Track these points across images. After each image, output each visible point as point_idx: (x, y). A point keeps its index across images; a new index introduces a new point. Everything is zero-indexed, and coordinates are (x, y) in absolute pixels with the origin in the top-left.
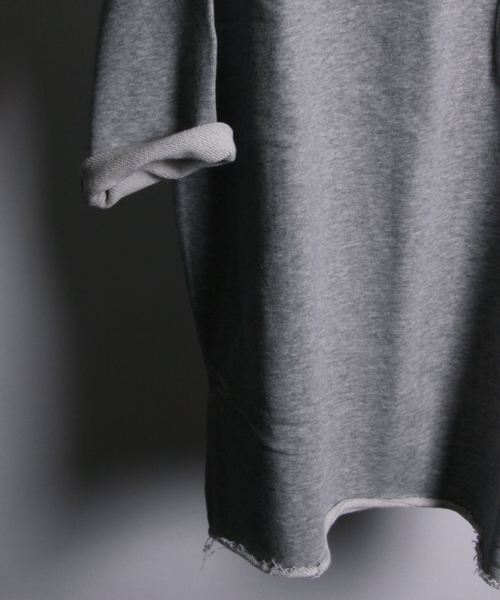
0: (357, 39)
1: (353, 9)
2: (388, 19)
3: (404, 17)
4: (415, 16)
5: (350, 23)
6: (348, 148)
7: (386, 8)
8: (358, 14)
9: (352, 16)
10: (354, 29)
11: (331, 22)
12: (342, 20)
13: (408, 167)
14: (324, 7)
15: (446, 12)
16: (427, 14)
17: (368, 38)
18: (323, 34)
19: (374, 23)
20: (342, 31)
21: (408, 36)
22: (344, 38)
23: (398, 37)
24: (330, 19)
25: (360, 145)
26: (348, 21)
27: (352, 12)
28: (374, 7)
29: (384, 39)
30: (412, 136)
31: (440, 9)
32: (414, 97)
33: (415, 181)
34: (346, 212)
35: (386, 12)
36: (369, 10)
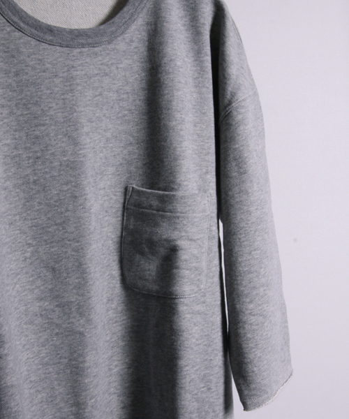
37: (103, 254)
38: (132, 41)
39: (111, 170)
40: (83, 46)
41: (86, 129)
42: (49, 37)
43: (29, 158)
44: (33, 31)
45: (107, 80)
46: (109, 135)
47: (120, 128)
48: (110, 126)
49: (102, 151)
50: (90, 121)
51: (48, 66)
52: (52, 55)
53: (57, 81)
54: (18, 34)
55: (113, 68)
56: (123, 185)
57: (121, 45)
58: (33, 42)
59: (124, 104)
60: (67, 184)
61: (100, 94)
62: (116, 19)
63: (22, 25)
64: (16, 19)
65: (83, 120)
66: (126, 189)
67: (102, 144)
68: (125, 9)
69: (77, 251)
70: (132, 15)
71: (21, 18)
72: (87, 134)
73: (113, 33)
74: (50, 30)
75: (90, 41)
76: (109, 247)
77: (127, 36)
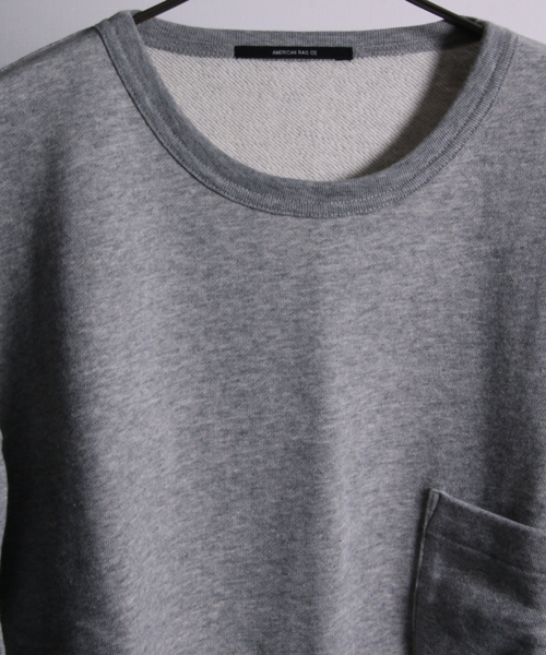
0: (223, 646)
1: (216, 606)
2: (265, 620)
3: (286, 619)
4: (301, 619)
5: (213, 625)
7: (262, 605)
8: (223, 612)
9: (214, 615)
10: (218, 633)
11: (187, 627)
12: (202, 623)
14: (176, 609)
15: (343, 612)
16: (317, 618)
17: (239, 644)
18: (176, 647)
19: (245, 624)
20: (201, 637)
21: (292, 645)
22: (205, 646)
23: (279, 645)
24: (186, 623)
26: (209, 623)
27: (214, 610)
28: (245, 602)
29: (261, 647)
31: (335, 611)
35: (261, 610)
36: (238, 606)
37: (367, 619)
38: (447, 196)
39: (394, 454)
40: (340, 213)
41: (338, 381)
42: (271, 200)
43: (227, 432)
44: (241, 190)
45: (388, 280)
46: (390, 385)
47: (416, 372)
48: (394, 369)
49: (372, 420)
50: (350, 363)
51: (268, 256)
52: (283, 232)
53: (285, 285)
54: (211, 198)
55: (405, 253)
56: (419, 485)
57: (423, 206)
58: (241, 212)
59: (429, 324)
60: (295, 487)
61: (374, 307)
62: (416, 156)
63: (219, 180)
64: (208, 171)
65: (335, 363)
67: (373, 406)
68: (436, 134)
69: (308, 621)
70: (450, 145)
71: (218, 168)
72: (342, 390)
73: (405, 183)
74: (273, 186)
75: (356, 202)
76: (384, 604)
77: (438, 187)
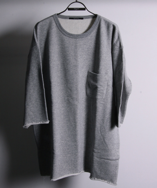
4: (75, 85)
6: (66, 108)
13: (76, 110)
25: (68, 107)
30: (77, 105)
32: (76, 99)
33: (78, 113)
34: (66, 119)
38: (92, 36)
39: (85, 67)
40: (79, 38)
41: (79, 57)
42: (71, 36)
44: (68, 35)
45: (85, 46)
46: (85, 59)
47: (88, 57)
48: (85, 57)
49: (83, 63)
50: (80, 55)
51: (71, 43)
52: (72, 40)
53: (73, 46)
54: (64, 36)
55: (87, 43)
56: (88, 71)
57: (89, 37)
58: (68, 38)
59: (89, 51)
60: (74, 70)
61: (83, 49)
62: (88, 31)
63: (66, 34)
64: (64, 33)
65: (79, 55)
66: (88, 72)
67: (83, 61)
68: (90, 29)
69: (76, 86)
70: (92, 30)
71: (65, 33)
72: (79, 59)
73: (87, 35)
74: (72, 35)
75: (81, 37)
77: (91, 35)
